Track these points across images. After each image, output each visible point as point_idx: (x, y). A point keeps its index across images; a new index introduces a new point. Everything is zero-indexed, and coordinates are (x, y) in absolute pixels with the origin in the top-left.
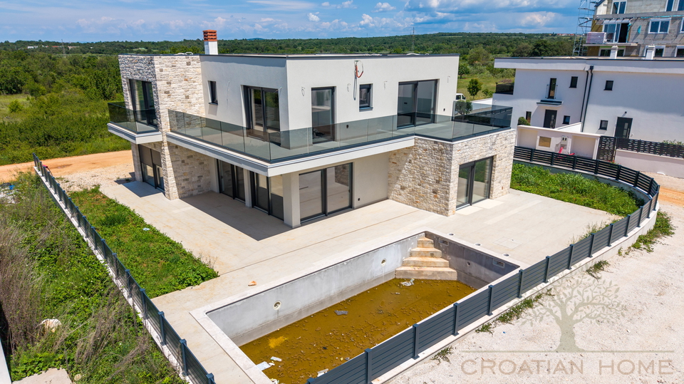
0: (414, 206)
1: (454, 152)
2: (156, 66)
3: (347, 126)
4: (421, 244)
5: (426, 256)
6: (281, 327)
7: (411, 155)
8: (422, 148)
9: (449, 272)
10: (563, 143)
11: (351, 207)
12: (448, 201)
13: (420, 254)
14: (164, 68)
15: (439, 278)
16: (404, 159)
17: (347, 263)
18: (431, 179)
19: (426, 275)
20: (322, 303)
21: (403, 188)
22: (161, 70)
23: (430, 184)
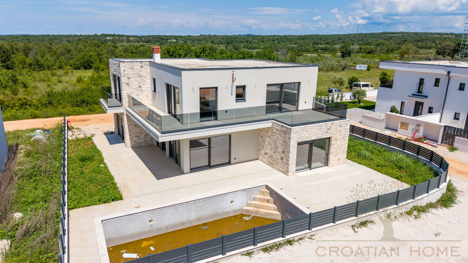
0: (271, 167)
1: (292, 134)
2: (121, 68)
3: (226, 112)
4: (262, 193)
5: (264, 202)
6: (154, 235)
7: (270, 133)
8: (276, 128)
9: (276, 214)
10: (417, 128)
11: (229, 163)
12: (288, 166)
13: (260, 200)
14: (126, 70)
15: (269, 217)
16: (267, 134)
17: (203, 201)
18: (280, 150)
19: (261, 214)
20: (183, 224)
21: (266, 154)
22: (124, 71)
23: (279, 153)
